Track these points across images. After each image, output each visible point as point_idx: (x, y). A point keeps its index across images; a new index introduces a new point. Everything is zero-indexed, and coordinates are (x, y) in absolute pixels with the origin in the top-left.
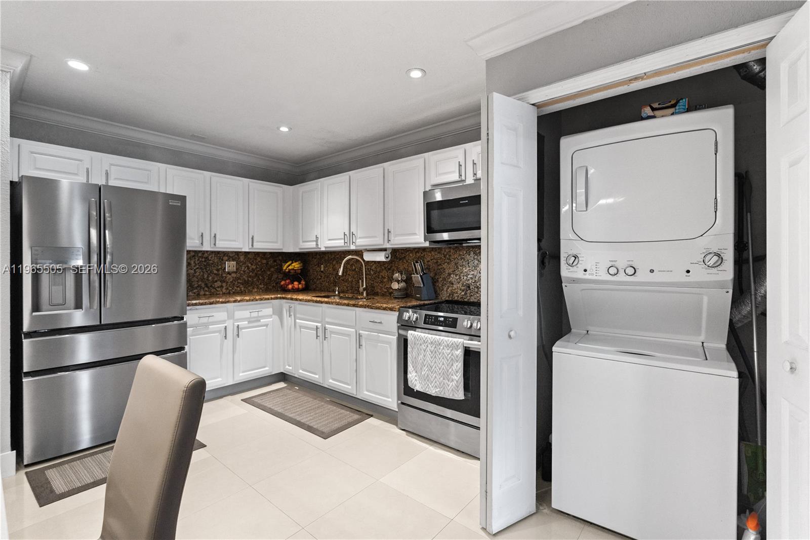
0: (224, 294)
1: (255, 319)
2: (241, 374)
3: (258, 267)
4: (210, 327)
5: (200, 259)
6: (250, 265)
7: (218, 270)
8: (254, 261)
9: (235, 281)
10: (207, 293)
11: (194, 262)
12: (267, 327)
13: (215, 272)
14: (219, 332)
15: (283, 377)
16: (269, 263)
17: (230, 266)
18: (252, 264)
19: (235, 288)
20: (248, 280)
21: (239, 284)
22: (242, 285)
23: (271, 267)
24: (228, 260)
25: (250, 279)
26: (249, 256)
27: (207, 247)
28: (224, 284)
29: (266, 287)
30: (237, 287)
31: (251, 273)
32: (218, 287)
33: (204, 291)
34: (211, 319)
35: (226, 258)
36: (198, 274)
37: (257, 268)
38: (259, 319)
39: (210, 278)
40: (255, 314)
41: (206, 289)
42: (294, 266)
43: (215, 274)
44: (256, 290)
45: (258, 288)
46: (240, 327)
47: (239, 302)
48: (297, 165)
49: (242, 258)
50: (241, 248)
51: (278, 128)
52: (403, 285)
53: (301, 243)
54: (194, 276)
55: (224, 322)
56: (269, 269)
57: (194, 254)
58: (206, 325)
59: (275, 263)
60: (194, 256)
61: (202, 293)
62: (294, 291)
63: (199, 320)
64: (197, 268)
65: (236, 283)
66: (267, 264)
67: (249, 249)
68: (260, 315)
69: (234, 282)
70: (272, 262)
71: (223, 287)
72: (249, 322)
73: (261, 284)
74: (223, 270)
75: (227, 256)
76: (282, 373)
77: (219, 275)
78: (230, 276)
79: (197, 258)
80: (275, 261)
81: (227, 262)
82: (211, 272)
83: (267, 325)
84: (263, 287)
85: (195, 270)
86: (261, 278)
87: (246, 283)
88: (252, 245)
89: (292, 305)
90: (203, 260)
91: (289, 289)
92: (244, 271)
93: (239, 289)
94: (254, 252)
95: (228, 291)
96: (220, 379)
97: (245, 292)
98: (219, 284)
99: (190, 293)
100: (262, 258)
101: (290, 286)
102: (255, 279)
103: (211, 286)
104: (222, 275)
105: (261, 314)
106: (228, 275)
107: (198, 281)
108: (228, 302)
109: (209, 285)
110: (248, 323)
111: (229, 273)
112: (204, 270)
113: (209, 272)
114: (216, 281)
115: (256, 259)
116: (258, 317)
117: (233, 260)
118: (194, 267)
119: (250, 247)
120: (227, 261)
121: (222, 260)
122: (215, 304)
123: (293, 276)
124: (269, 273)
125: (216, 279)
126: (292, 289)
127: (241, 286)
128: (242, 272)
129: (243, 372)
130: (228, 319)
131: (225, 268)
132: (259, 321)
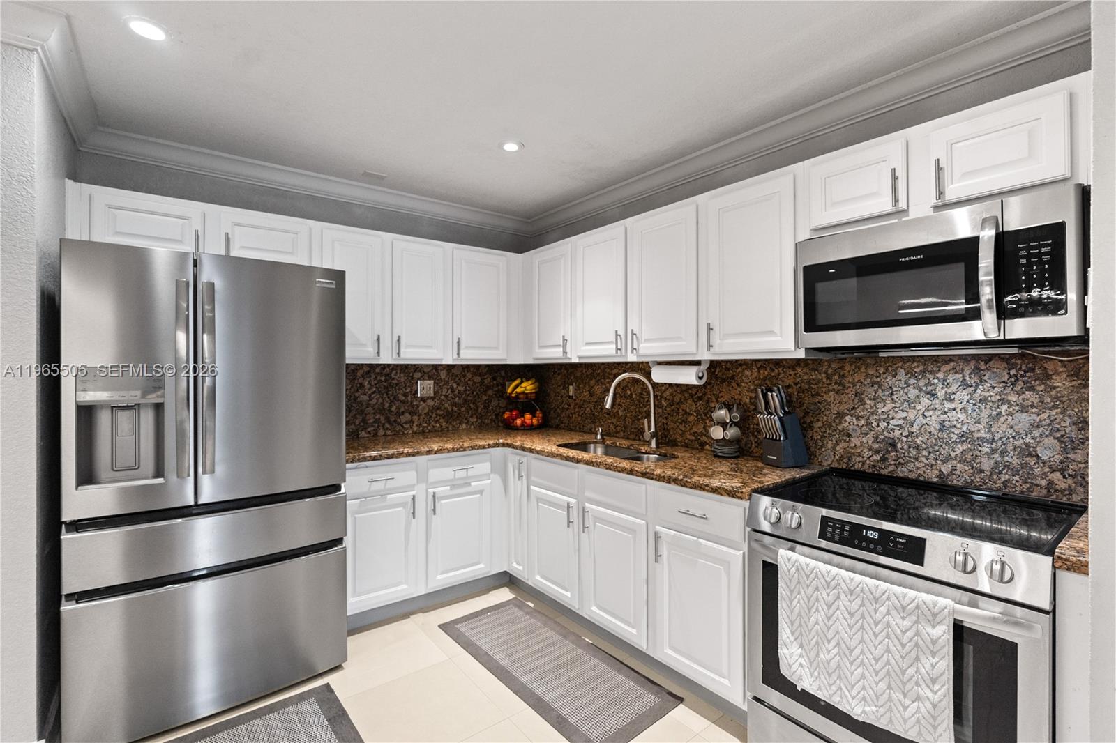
0: (416, 433)
1: (462, 482)
2: (439, 577)
3: (467, 388)
4: (389, 496)
5: (379, 378)
6: (455, 386)
7: (405, 395)
8: (463, 380)
9: (432, 413)
10: (389, 432)
11: (369, 383)
12: (482, 495)
13: (402, 398)
14: (403, 505)
15: (507, 580)
16: (485, 381)
17: (425, 388)
18: (458, 385)
19: (433, 423)
20: (452, 410)
21: (439, 417)
22: (444, 418)
23: (488, 388)
24: (422, 378)
25: (455, 409)
26: (454, 371)
27: (386, 358)
28: (415, 418)
29: (479, 421)
30: (436, 422)
31: (457, 399)
32: (406, 423)
33: (383, 428)
34: (390, 484)
35: (417, 375)
36: (374, 401)
37: (466, 390)
38: (468, 481)
39: (394, 408)
40: (462, 474)
41: (387, 426)
42: (525, 387)
43: (401, 401)
44: (464, 426)
45: (467, 423)
46: (437, 496)
47: (435, 453)
48: (529, 221)
49: (443, 375)
50: (441, 360)
51: (501, 146)
52: (732, 432)
53: (537, 350)
54: (368, 405)
55: (411, 487)
56: (485, 393)
57: (368, 369)
58: (382, 495)
59: (495, 382)
60: (368, 372)
61: (381, 432)
62: (524, 429)
63: (370, 485)
64: (374, 392)
65: (434, 415)
66: (482, 383)
67: (454, 360)
68: (469, 475)
69: (430, 414)
70: (489, 379)
71: (413, 422)
72: (453, 487)
73: (472, 416)
74: (414, 394)
75: (420, 371)
76: (506, 572)
77: (408, 402)
78: (424, 405)
79: (373, 376)
80: (494, 379)
81: (419, 382)
82: (394, 398)
83: (481, 492)
84: (476, 422)
85: (370, 396)
86: (472, 406)
87: (449, 416)
88: (458, 354)
89: (525, 460)
90: (383, 378)
91: (517, 426)
92: (446, 396)
93: (438, 425)
94: (462, 365)
95: (421, 429)
96: (404, 586)
97: (448, 430)
98: (408, 416)
99: (363, 433)
100: (474, 374)
101: (518, 422)
102: (463, 409)
103: (395, 421)
104: (412, 402)
105: (471, 473)
106: (421, 403)
107: (374, 413)
108: (418, 453)
109: (392, 420)
110: (451, 489)
111: (423, 400)
112: (385, 395)
113: (392, 398)
114: (403, 413)
115: (464, 376)
116: (468, 477)
117: (430, 378)
118: (369, 389)
119: (455, 356)
120: (420, 379)
121: (412, 378)
122: (397, 457)
123: (524, 405)
124: (484, 398)
125: (402, 410)
126: (522, 425)
127: (442, 420)
128: (443, 397)
129: (443, 573)
130: (418, 482)
131: (417, 392)
132: (469, 484)
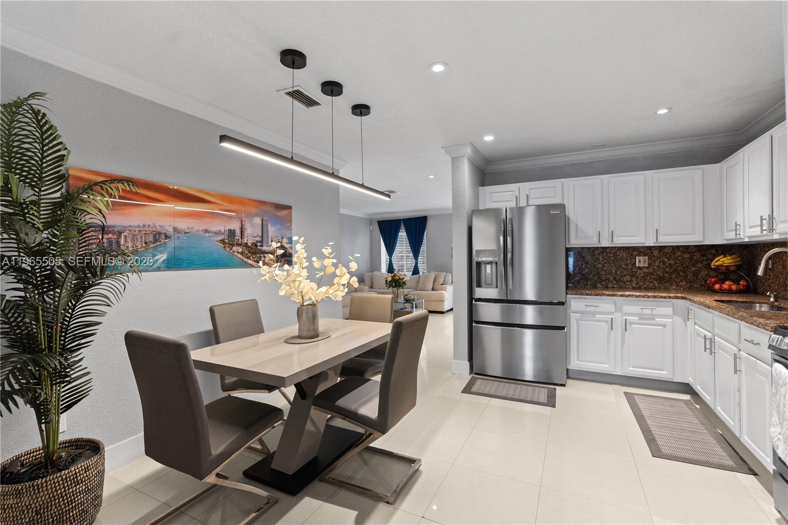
0: (634, 288)
1: (650, 317)
2: (630, 368)
3: (677, 262)
4: (597, 316)
5: (608, 255)
6: (666, 260)
7: (627, 265)
8: (673, 256)
9: (647, 277)
10: (616, 286)
11: (603, 258)
12: (665, 327)
13: (624, 266)
14: (607, 322)
15: (687, 388)
16: (695, 257)
17: (641, 261)
18: (669, 259)
19: (648, 283)
20: (664, 276)
21: (652, 280)
22: (656, 280)
23: (697, 262)
24: (639, 255)
25: (665, 275)
26: (666, 250)
27: (605, 243)
28: (634, 279)
29: (689, 285)
30: (650, 282)
31: (668, 269)
32: (627, 281)
33: (612, 284)
34: (597, 309)
35: (636, 253)
36: (606, 268)
37: (676, 263)
38: (654, 317)
39: (619, 272)
40: (648, 312)
41: (614, 282)
42: (723, 261)
43: (624, 269)
44: (674, 287)
45: (677, 285)
46: (627, 320)
47: (627, 297)
49: (656, 253)
50: (644, 243)
51: (656, 113)
53: (726, 234)
54: (602, 270)
55: (612, 313)
56: (694, 265)
57: (602, 250)
58: (594, 314)
59: (704, 258)
60: (602, 252)
61: (610, 285)
62: (723, 293)
63: (586, 308)
64: (606, 263)
65: (648, 278)
66: (691, 258)
67: (654, 243)
69: (646, 277)
70: (698, 256)
71: (633, 281)
72: (640, 319)
73: (681, 281)
74: (633, 265)
75: (637, 251)
76: (688, 385)
77: (628, 269)
78: (641, 271)
79: (605, 254)
80: (703, 256)
81: (637, 257)
82: (619, 267)
83: (664, 326)
84: (685, 285)
85: (603, 264)
86: (681, 274)
87: (660, 279)
90: (612, 255)
91: (715, 289)
92: (659, 267)
93: (652, 285)
94: (672, 246)
95: (638, 286)
96: (607, 366)
97: (660, 288)
98: (628, 278)
99: (599, 285)
100: (683, 252)
101: (717, 286)
102: (673, 276)
103: (619, 280)
104: (631, 269)
105: (654, 312)
106: (638, 270)
107: (606, 275)
109: (618, 279)
110: (639, 319)
111: (639, 268)
112: (612, 265)
113: (617, 266)
114: (625, 276)
115: (674, 254)
116: (652, 315)
117: (645, 255)
118: (603, 261)
120: (637, 256)
121: (632, 255)
122: (601, 296)
123: (724, 274)
124: (693, 269)
125: (625, 273)
126: (720, 289)
127: (655, 282)
128: (655, 267)
129: (633, 367)
130: (615, 311)
131: (635, 263)
132: (654, 319)
